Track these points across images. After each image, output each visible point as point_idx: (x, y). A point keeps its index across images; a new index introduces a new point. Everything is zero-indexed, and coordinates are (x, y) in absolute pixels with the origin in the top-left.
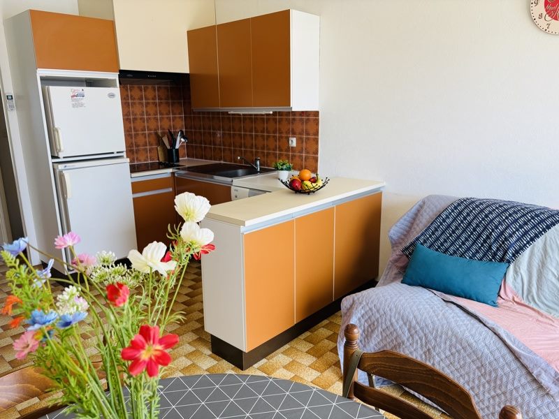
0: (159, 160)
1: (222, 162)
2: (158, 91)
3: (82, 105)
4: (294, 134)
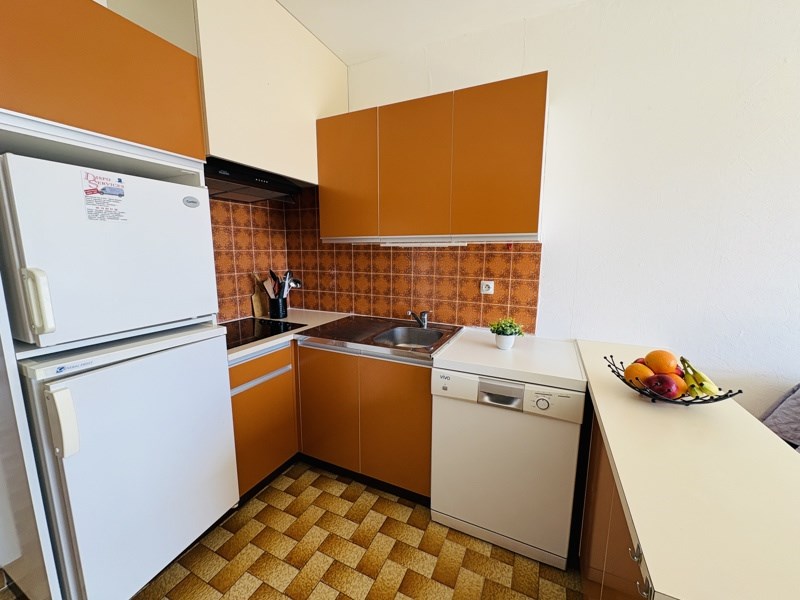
0: (253, 314)
1: (352, 314)
2: (254, 213)
3: (116, 216)
4: (489, 275)
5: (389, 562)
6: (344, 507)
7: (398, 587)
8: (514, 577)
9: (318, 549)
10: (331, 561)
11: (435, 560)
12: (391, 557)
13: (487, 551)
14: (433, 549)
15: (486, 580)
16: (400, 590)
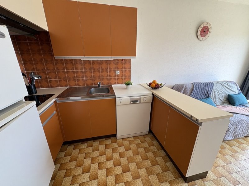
1: (68, 87)
4: (118, 69)
5: (113, 154)
6: (90, 149)
7: (119, 157)
8: (140, 141)
9: (91, 164)
10: (97, 164)
11: (123, 147)
12: (113, 153)
13: (133, 139)
14: (121, 145)
15: (136, 144)
16: (120, 158)
